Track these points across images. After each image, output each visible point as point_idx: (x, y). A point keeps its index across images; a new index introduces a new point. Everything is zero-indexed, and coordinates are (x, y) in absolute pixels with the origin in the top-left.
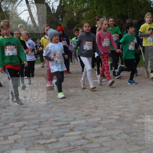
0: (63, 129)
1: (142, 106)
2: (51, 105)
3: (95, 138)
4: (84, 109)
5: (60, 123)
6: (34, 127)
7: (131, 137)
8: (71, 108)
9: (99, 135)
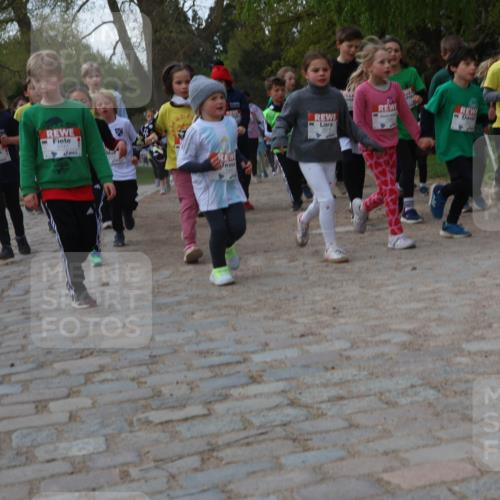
0: (226, 376)
3: (329, 401)
4: (293, 315)
5: (215, 360)
6: (134, 372)
7: (447, 396)
9: (342, 392)
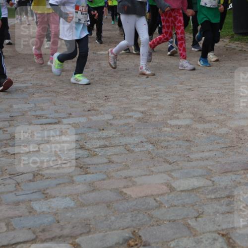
1: (180, 99)
2: (31, 90)
3: (100, 147)
4: (85, 99)
5: (44, 121)
6: (1, 124)
7: (158, 149)
8: (65, 97)
9: (107, 143)
